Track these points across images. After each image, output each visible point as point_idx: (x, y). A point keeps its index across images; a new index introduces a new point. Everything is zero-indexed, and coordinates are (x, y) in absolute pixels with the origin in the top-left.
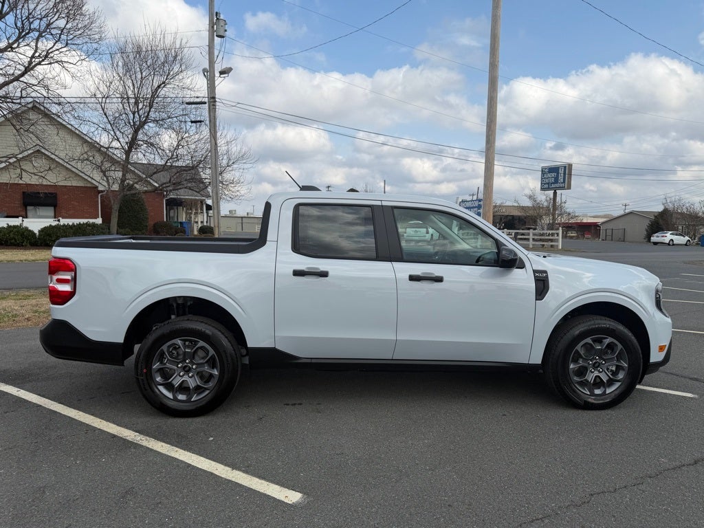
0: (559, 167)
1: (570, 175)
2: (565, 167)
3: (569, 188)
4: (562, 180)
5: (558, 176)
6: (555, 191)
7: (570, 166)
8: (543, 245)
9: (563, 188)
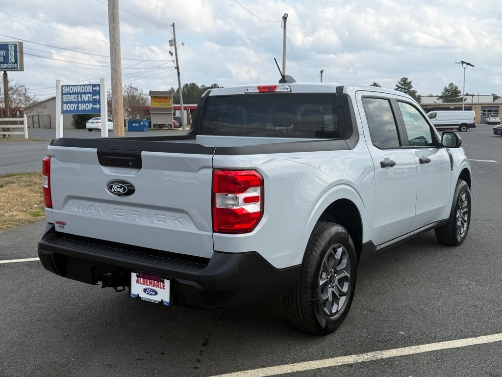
0: (8, 45)
1: (22, 53)
2: (15, 46)
3: (22, 69)
4: (13, 60)
5: (7, 53)
6: (5, 72)
7: (21, 44)
8: (4, 136)
9: (15, 69)
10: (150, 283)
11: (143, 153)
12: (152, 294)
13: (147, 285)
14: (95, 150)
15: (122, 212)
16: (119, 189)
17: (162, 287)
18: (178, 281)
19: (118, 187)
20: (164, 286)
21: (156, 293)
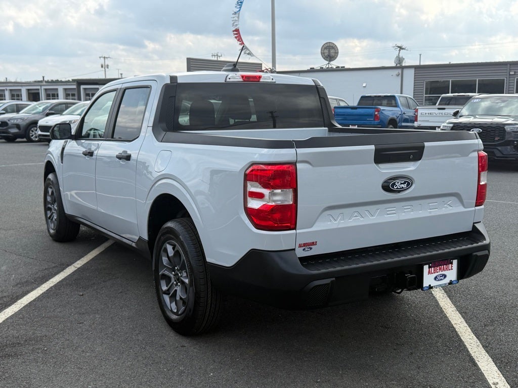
10: (440, 269)
11: (426, 144)
12: (441, 279)
13: (437, 272)
14: (373, 147)
15: (394, 210)
16: (402, 185)
17: (450, 268)
18: (476, 255)
19: (401, 184)
20: (452, 267)
21: (445, 276)
